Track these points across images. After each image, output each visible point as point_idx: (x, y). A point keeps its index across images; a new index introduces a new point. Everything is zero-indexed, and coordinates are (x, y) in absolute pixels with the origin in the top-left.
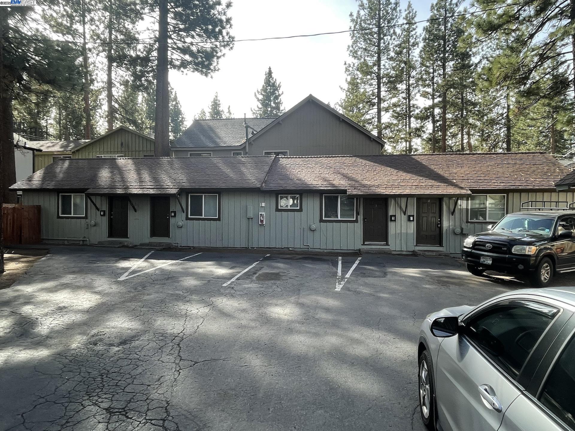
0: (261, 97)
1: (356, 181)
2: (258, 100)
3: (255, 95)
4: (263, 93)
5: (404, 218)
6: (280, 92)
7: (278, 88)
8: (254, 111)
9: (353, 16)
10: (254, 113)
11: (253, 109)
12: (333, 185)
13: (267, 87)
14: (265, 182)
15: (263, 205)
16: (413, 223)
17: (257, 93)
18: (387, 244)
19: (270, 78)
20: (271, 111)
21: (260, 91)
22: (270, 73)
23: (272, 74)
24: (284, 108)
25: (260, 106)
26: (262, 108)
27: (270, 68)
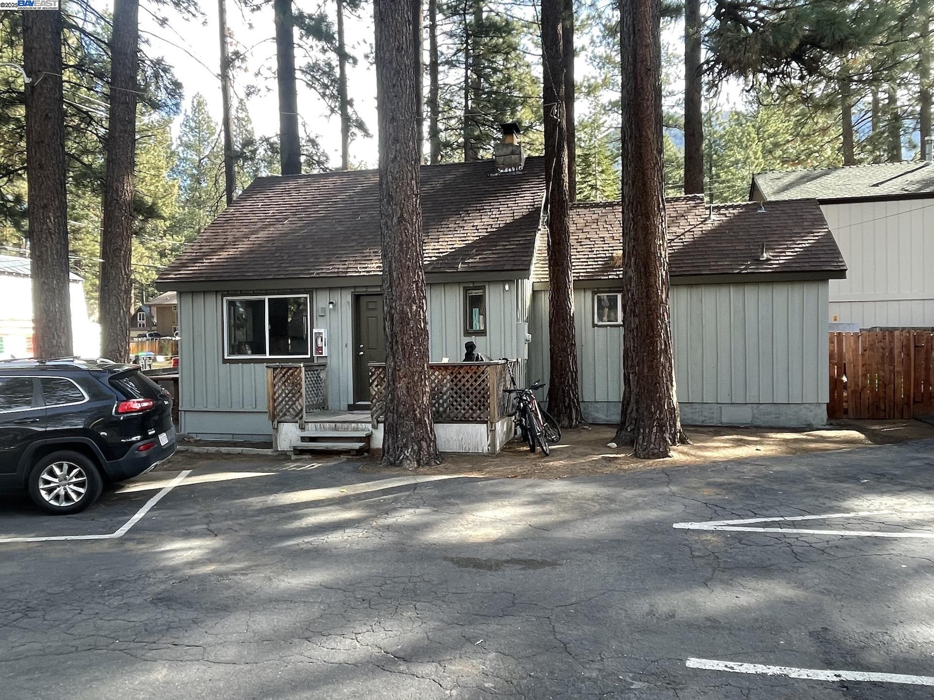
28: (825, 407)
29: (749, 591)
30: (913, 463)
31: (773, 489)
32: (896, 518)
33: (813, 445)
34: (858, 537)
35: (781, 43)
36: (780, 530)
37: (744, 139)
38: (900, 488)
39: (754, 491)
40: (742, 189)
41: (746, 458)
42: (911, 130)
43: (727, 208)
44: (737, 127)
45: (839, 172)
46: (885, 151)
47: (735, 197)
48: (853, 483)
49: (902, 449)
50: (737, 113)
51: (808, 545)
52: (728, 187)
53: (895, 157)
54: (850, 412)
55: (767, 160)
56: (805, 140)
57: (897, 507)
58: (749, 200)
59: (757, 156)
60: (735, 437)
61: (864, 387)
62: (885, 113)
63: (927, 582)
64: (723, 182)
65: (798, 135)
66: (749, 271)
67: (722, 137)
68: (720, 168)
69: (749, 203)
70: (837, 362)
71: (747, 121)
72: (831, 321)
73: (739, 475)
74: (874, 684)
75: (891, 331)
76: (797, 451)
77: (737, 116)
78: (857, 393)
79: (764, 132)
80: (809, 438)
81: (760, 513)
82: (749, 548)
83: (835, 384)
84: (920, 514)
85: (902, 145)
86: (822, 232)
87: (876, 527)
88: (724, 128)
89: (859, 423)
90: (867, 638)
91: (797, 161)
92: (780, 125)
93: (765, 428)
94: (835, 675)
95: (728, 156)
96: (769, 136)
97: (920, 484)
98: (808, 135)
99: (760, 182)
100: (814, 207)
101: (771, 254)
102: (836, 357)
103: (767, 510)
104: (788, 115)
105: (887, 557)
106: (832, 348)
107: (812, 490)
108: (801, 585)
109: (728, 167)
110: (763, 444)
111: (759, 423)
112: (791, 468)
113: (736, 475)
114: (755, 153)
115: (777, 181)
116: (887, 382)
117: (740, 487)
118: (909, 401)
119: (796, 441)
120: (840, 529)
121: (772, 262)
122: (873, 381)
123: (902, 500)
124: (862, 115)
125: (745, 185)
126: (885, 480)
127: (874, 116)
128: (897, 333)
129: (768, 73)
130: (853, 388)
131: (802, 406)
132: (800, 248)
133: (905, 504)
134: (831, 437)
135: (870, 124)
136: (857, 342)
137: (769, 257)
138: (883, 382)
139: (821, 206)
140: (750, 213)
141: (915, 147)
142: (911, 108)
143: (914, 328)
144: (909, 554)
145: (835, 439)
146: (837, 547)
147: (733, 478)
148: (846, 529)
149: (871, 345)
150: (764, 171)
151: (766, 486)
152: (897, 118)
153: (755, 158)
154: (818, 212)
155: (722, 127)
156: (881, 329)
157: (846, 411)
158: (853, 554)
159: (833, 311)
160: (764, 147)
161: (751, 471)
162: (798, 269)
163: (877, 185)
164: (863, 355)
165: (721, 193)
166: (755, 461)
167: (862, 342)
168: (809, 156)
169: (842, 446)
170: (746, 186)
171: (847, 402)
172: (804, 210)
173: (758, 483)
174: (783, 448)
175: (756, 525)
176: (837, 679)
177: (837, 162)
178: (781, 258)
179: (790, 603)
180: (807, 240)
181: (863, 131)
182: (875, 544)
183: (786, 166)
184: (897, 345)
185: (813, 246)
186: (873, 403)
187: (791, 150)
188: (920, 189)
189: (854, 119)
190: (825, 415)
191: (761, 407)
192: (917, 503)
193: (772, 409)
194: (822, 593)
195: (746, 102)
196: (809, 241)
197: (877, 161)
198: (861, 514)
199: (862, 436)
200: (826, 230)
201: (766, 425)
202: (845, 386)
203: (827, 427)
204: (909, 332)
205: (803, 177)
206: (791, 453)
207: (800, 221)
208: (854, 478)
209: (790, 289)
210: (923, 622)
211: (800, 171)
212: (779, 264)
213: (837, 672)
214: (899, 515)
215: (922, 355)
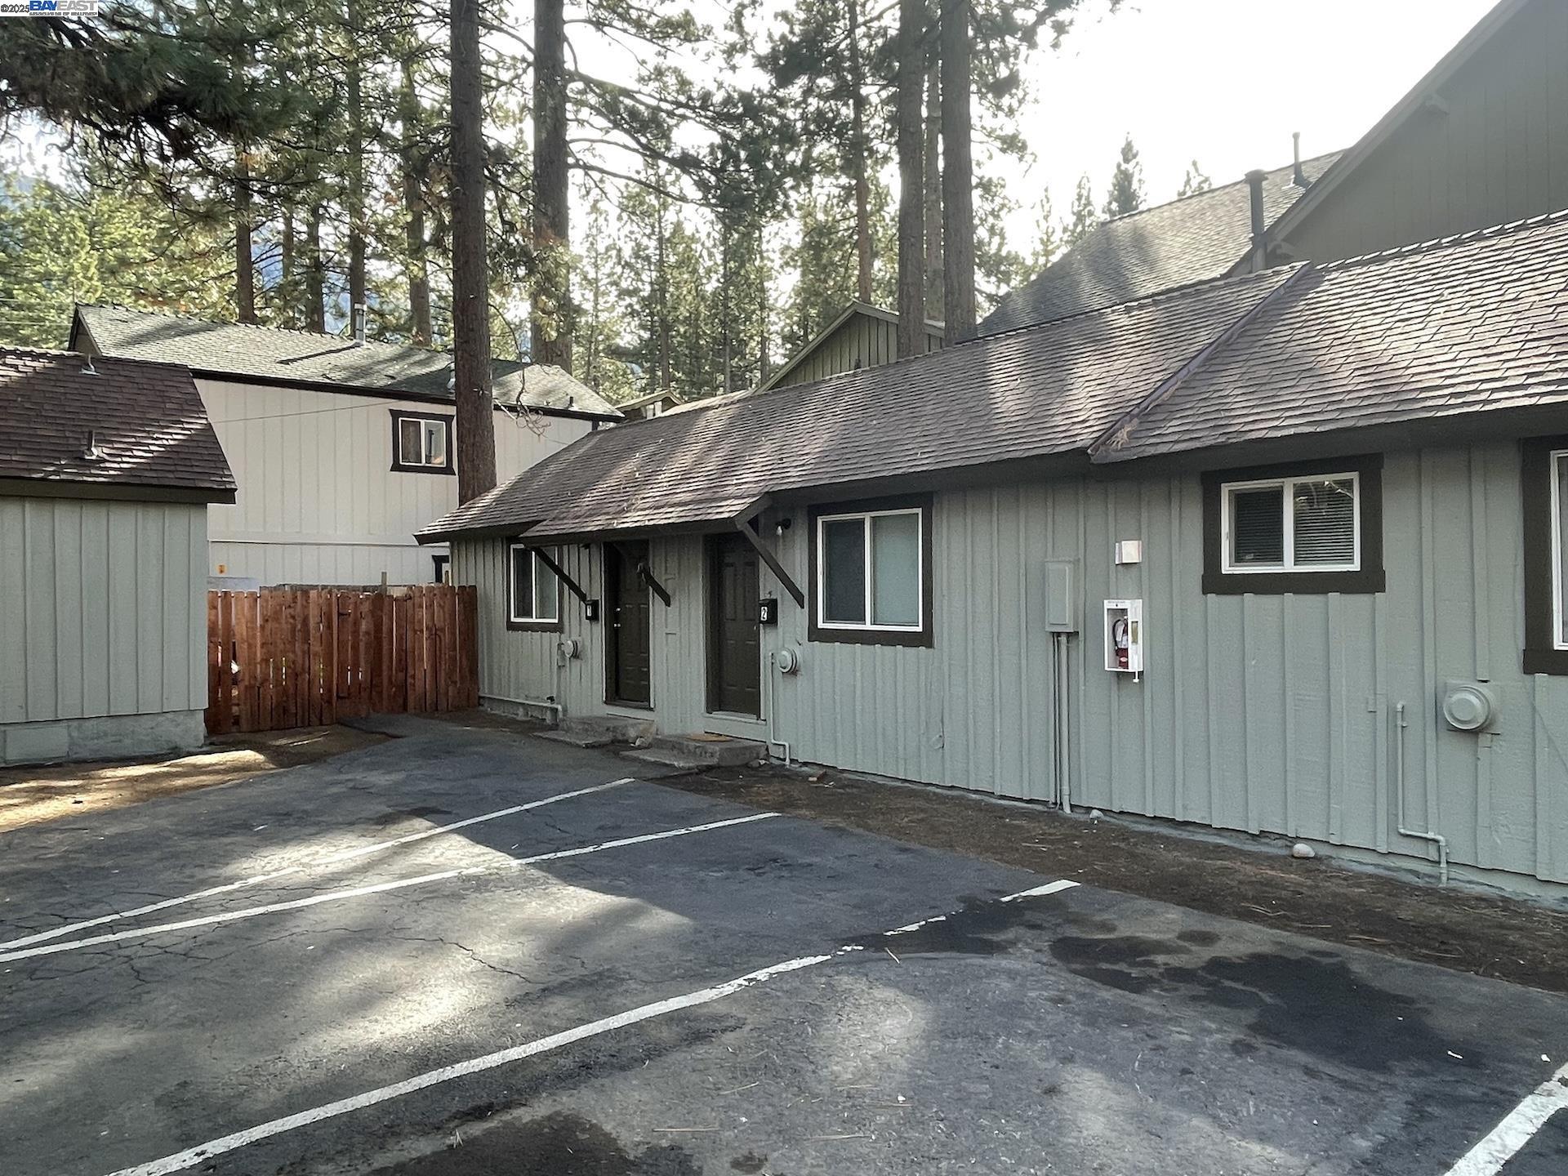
15: (1130, 551)
28: (201, 716)
29: (44, 1061)
30: (334, 790)
31: (102, 868)
32: (303, 877)
33: (179, 782)
34: (246, 919)
35: (123, 84)
36: (111, 938)
37: (64, 237)
38: (313, 830)
39: (64, 879)
40: (60, 327)
41: (54, 821)
42: (338, 290)
43: (21, 355)
44: (48, 211)
45: (230, 330)
46: (301, 312)
47: (46, 341)
48: (244, 834)
49: (318, 771)
50: (49, 186)
51: (160, 951)
52: (31, 319)
53: (316, 326)
54: (243, 722)
55: (107, 286)
56: (175, 265)
57: (304, 860)
58: (69, 350)
59: (89, 275)
60: (33, 784)
61: (265, 680)
62: (301, 254)
63: (342, 963)
64: (20, 307)
65: (163, 254)
66: (63, 477)
67: (17, 222)
68: (12, 279)
69: (65, 353)
70: (222, 640)
71: (69, 207)
72: (215, 572)
73: (36, 854)
74: (257, 1144)
75: (305, 590)
76: (149, 795)
77: (49, 193)
78: (254, 690)
79: (103, 234)
80: (174, 770)
81: (75, 915)
82: (47, 984)
83: (219, 677)
84: (338, 865)
85: (326, 309)
86: (197, 424)
87: (273, 896)
88: (22, 208)
89: (259, 737)
90: (250, 1076)
91: (159, 297)
92: (133, 231)
93: (94, 761)
94: (197, 1154)
95: (30, 260)
96: (113, 244)
97: (341, 820)
98: (181, 259)
99: (90, 319)
100: (185, 380)
101: (105, 450)
102: (220, 632)
103: (88, 908)
104: (146, 215)
105: (287, 941)
106: (213, 618)
107: (172, 856)
108: (144, 1023)
109: (30, 282)
110: (89, 791)
111: (84, 754)
112: (137, 826)
113: (31, 855)
114: (86, 268)
115: (122, 326)
116: (299, 669)
117: (37, 875)
118: (331, 697)
119: (150, 777)
120: (216, 913)
121: (108, 465)
122: (278, 669)
123: (314, 848)
124: (267, 248)
125: (66, 321)
126: (292, 821)
127: (287, 254)
128: (313, 594)
129: (101, 130)
130: (247, 683)
131: (160, 719)
132: (158, 446)
133: (317, 852)
134: (210, 765)
135: (280, 265)
136: (253, 607)
137: (102, 455)
138: (294, 669)
139: (196, 381)
140: (66, 373)
141: (343, 315)
142: (337, 256)
143: (339, 588)
144: (319, 928)
145: (217, 767)
146: (210, 943)
147: (24, 861)
148: (227, 910)
149: (276, 613)
150: (101, 303)
151: (90, 865)
152: (318, 266)
153: (84, 277)
154: (192, 390)
155: (17, 204)
156: (292, 587)
157: (237, 721)
158: (233, 948)
159: (217, 558)
160: (102, 260)
161: (61, 843)
162: (155, 482)
163: (286, 362)
164: (263, 627)
165: (17, 328)
166: (69, 823)
167: (261, 606)
168: (181, 293)
169: (227, 778)
170: (66, 323)
171: (238, 705)
172: (166, 383)
173: (74, 863)
174: (126, 794)
175: (64, 939)
176: (200, 1159)
177: (227, 313)
178: (125, 459)
179: (122, 1059)
180: (171, 434)
181: (270, 274)
182: (271, 924)
183: (142, 302)
184: (313, 613)
185: (181, 445)
186: (278, 704)
187: (150, 278)
188: (347, 380)
189: (255, 251)
190: (201, 729)
191: (88, 724)
192: (333, 849)
193: (109, 725)
194: (181, 1025)
195: (68, 172)
196: (174, 436)
197: (289, 324)
198: (251, 881)
199: (260, 757)
200: (204, 421)
201: (98, 756)
202: (235, 680)
203: (204, 749)
204: (330, 592)
205: (168, 327)
206: (138, 800)
207: (160, 399)
208: (245, 827)
209: (140, 515)
210: (333, 1025)
211: (166, 316)
212: (120, 469)
213: (198, 1149)
214: (308, 871)
215: (349, 627)
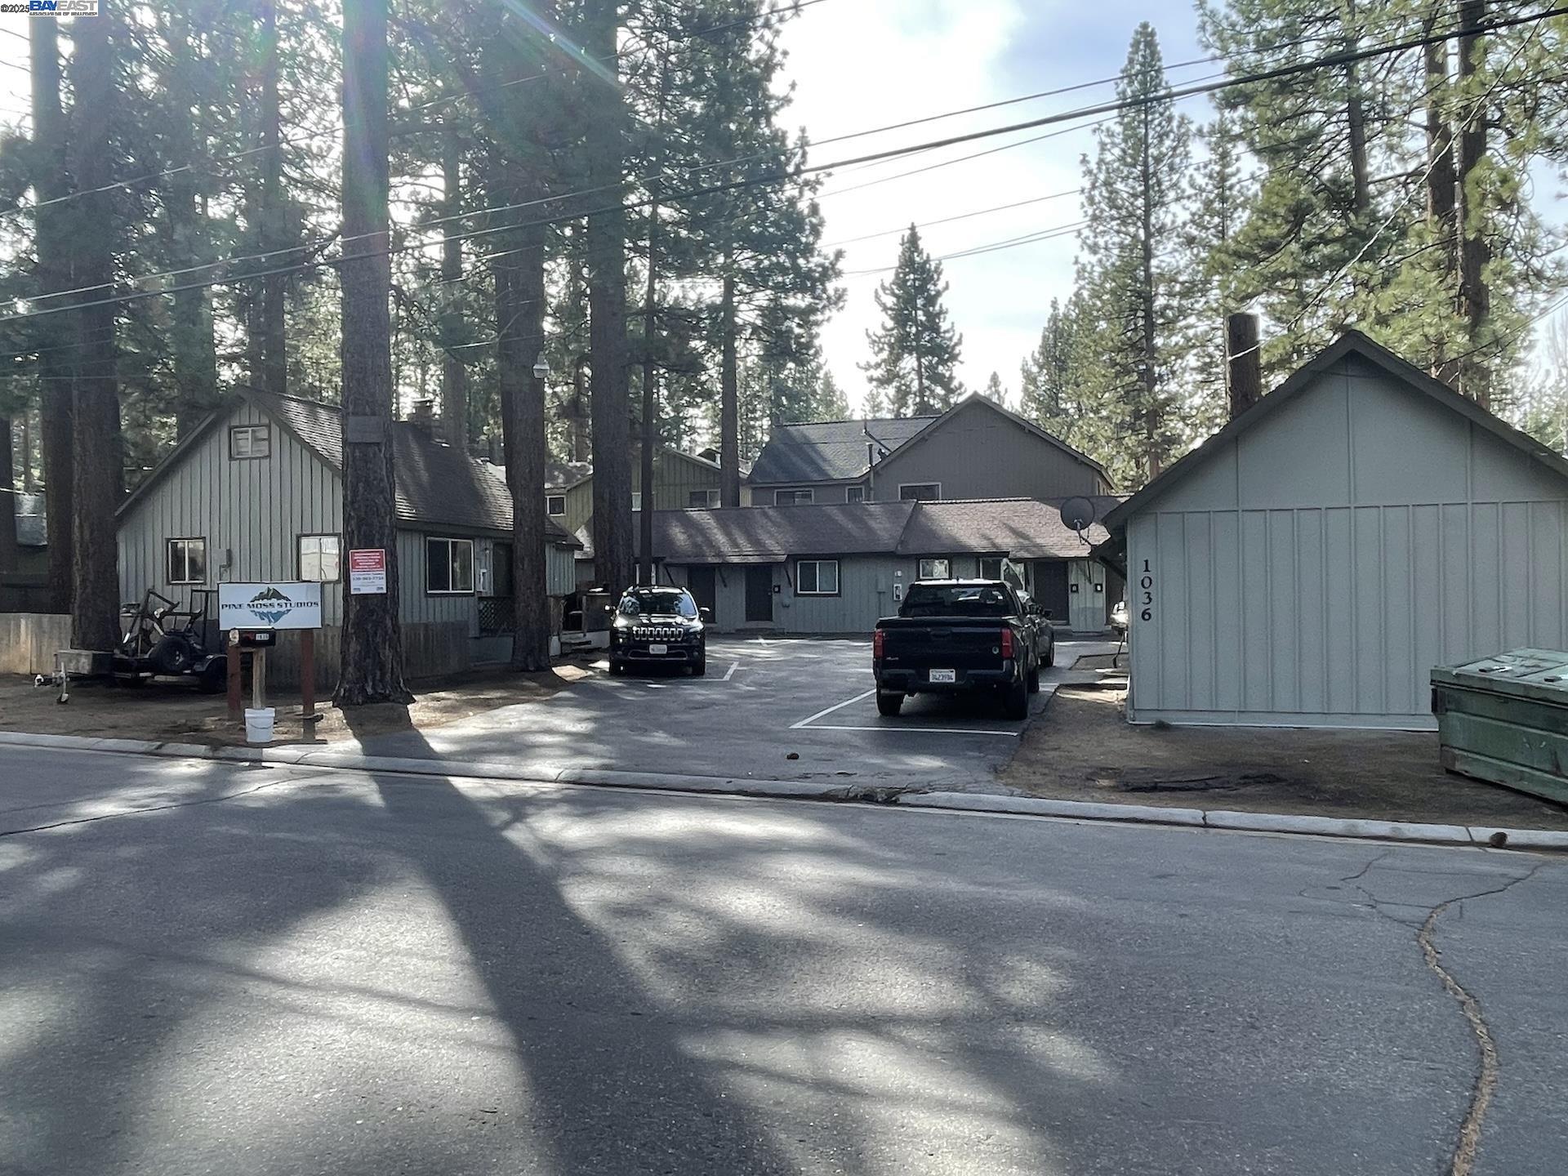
0: (890, 301)
1: (1026, 537)
2: (885, 308)
3: (877, 297)
4: (897, 292)
5: (1090, 587)
6: (941, 285)
7: (935, 276)
8: (874, 338)
9: (1088, 162)
10: (875, 341)
11: (871, 333)
12: (994, 545)
13: (906, 274)
14: (902, 542)
15: (899, 574)
16: (1100, 595)
17: (880, 292)
18: (1068, 624)
19: (913, 252)
20: (918, 335)
21: (887, 285)
22: (912, 242)
23: (920, 242)
24: (949, 326)
25: (890, 324)
26: (892, 329)
27: (913, 228)
